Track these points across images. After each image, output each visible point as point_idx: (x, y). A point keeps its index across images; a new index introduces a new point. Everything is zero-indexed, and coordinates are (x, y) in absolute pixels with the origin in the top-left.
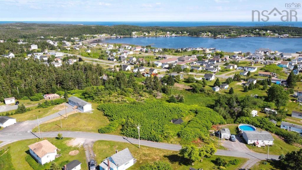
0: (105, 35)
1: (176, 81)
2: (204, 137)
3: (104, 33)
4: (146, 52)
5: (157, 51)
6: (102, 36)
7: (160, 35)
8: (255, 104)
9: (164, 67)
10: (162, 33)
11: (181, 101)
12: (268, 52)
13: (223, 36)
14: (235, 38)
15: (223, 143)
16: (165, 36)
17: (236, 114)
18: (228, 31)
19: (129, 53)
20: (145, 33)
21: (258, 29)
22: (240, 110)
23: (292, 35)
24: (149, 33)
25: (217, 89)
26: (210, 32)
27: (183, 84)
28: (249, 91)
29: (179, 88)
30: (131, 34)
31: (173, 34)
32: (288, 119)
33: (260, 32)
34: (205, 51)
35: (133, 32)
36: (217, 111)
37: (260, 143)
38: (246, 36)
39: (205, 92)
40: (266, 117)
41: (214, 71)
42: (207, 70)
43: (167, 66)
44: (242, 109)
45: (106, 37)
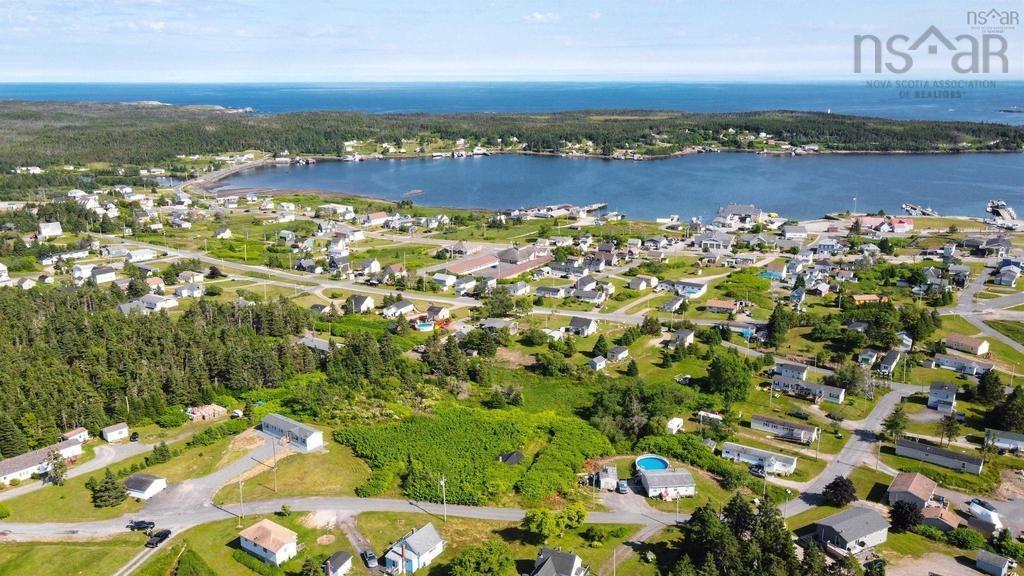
0: (252, 156)
1: (499, 343)
2: (566, 489)
3: (249, 147)
4: (403, 230)
5: (434, 224)
6: (243, 159)
7: (435, 150)
8: (679, 402)
9: (462, 292)
10: (441, 143)
11: (515, 402)
12: (749, 216)
13: (629, 151)
14: (666, 158)
15: (603, 498)
16: (449, 154)
17: (636, 429)
18: (644, 137)
19: (351, 238)
20: (385, 145)
21: (734, 127)
22: (644, 420)
23: (829, 147)
24: (399, 145)
25: (601, 364)
26: (590, 138)
27: (519, 349)
28: (675, 365)
29: (508, 361)
30: (339, 150)
31: (476, 145)
32: (742, 433)
33: (740, 138)
34: (573, 218)
35: (346, 144)
36: (596, 426)
37: (671, 493)
38: (699, 152)
39: (571, 374)
40: (697, 433)
41: (596, 301)
42: (578, 297)
43: (470, 286)
44: (649, 419)
45: (259, 162)
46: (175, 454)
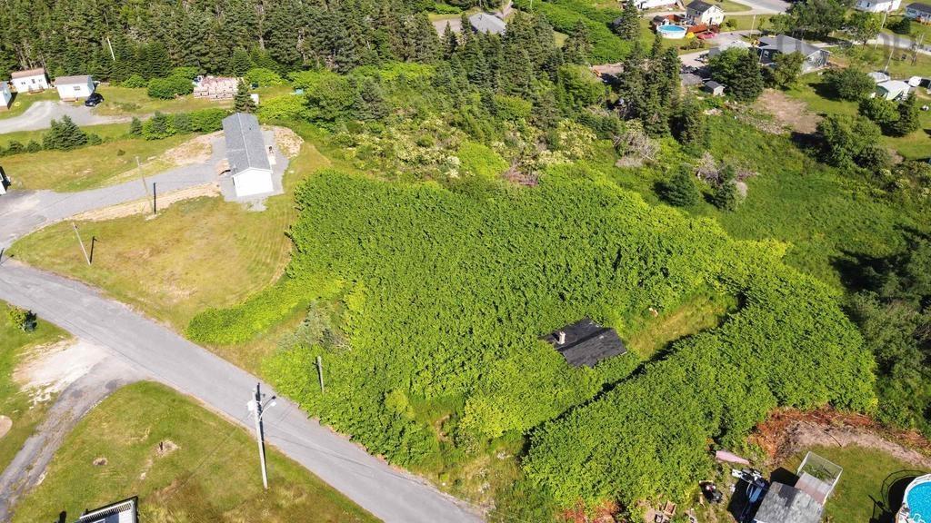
1: (769, 80)
11: (721, 200)
29: (771, 117)
36: (859, 318)
39: (877, 173)
46: (97, 141)
